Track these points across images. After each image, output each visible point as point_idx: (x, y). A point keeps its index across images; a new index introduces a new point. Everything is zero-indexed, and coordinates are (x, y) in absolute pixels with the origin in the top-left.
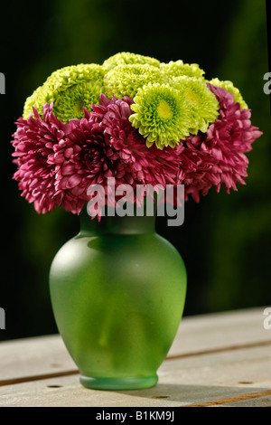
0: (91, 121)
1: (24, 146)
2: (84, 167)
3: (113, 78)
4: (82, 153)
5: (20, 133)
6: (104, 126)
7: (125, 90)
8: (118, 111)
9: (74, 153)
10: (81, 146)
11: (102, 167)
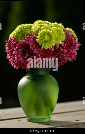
0: (26, 41)
1: (8, 49)
2: (24, 55)
3: (34, 28)
4: (23, 51)
5: (7, 45)
6: (29, 43)
7: (36, 31)
8: (33, 38)
9: (21, 51)
10: (23, 49)
11: (29, 55)
